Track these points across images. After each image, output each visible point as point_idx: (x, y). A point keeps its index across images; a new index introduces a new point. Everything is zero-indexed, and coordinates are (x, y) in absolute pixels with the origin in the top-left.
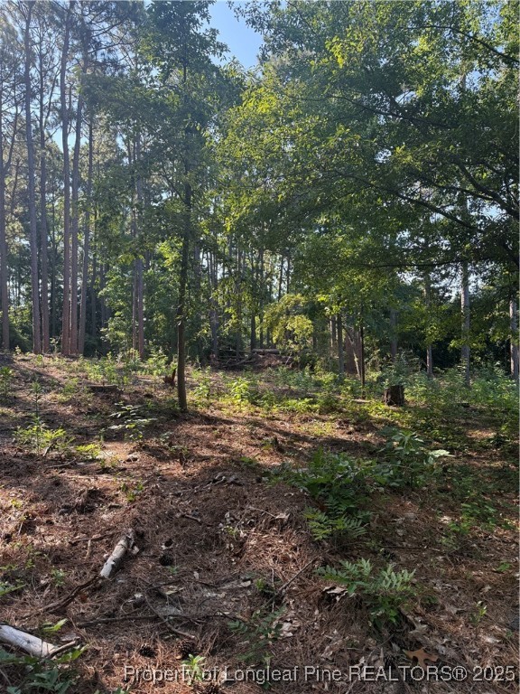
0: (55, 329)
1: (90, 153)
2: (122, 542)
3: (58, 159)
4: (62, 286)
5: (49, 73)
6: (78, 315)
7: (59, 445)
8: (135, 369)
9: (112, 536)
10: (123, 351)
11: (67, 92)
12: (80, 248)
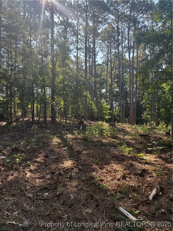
0: (127, 116)
1: (137, 58)
2: (155, 189)
3: (127, 62)
4: (129, 102)
5: (124, 36)
6: (134, 111)
7: (131, 153)
8: (154, 129)
9: (151, 186)
10: (149, 122)
11: (130, 40)
12: (134, 89)
